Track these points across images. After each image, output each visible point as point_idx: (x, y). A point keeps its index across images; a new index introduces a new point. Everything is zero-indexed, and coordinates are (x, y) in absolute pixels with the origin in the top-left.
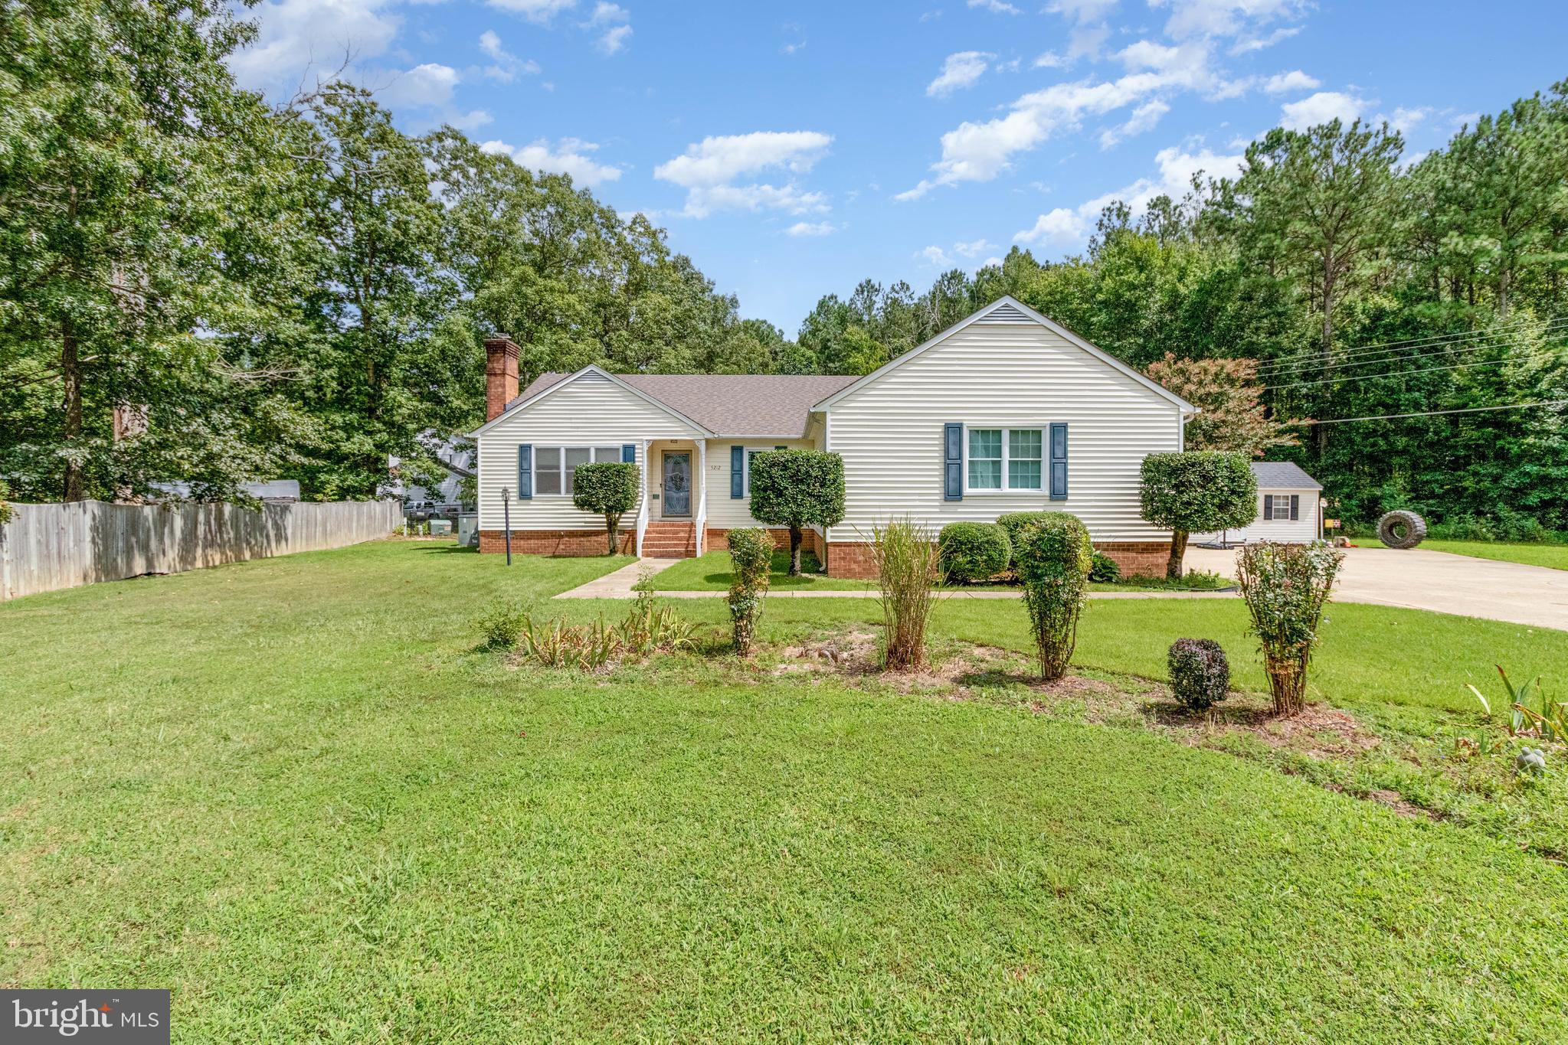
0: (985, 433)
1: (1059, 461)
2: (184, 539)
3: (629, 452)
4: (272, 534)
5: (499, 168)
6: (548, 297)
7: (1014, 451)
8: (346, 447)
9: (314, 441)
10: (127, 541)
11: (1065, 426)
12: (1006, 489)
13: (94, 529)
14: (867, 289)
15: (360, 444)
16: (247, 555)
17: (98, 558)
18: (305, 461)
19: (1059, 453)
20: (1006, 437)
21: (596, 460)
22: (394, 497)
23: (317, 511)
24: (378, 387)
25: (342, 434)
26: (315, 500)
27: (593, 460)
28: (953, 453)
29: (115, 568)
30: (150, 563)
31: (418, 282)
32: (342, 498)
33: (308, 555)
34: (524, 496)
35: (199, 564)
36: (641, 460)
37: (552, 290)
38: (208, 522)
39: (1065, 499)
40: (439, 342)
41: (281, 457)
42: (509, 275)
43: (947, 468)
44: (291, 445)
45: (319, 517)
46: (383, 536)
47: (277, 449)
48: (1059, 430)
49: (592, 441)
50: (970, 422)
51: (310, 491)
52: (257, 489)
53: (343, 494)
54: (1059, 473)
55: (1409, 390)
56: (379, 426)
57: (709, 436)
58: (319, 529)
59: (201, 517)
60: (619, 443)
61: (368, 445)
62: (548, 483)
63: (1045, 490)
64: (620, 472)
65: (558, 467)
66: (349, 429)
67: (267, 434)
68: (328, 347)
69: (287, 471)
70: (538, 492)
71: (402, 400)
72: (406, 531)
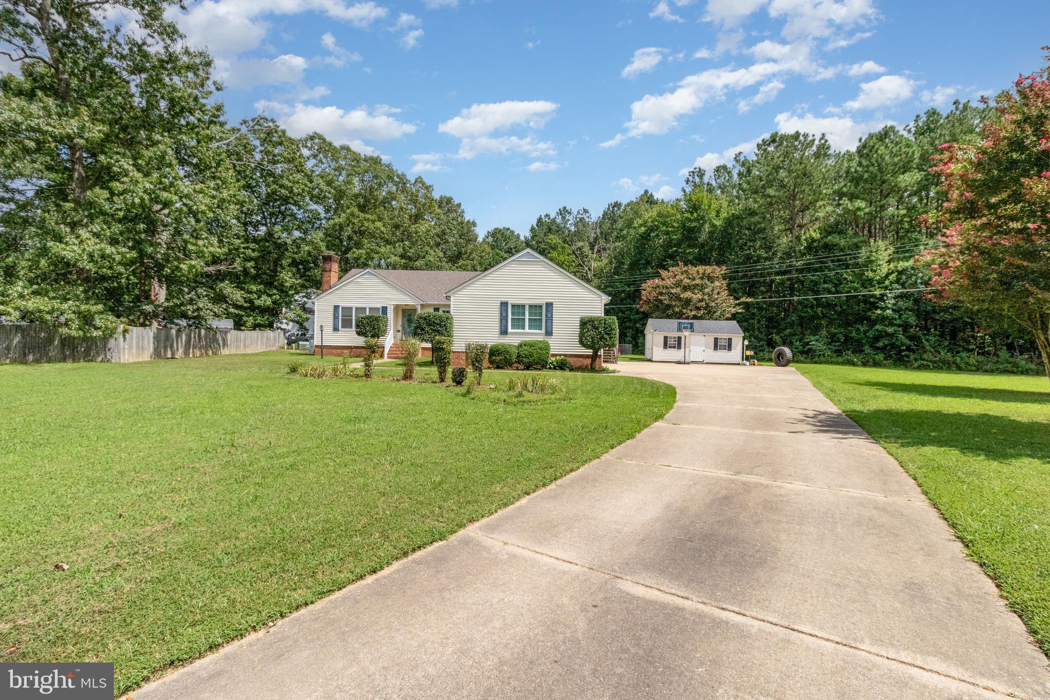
0: (518, 306)
1: (550, 319)
2: (186, 345)
3: (384, 309)
4: (221, 345)
5: (343, 153)
6: (366, 224)
7: (530, 314)
8: (258, 302)
9: (241, 302)
10: (165, 343)
11: (552, 304)
12: (527, 330)
13: (154, 338)
14: (564, 212)
15: (265, 301)
16: (210, 353)
17: (155, 349)
18: (236, 312)
19: (549, 315)
20: (527, 308)
21: (369, 313)
22: (282, 329)
23: (242, 335)
24: (275, 271)
25: (255, 296)
26: (241, 330)
27: (368, 314)
28: (504, 315)
29: (160, 354)
30: (173, 354)
31: (299, 212)
32: (254, 329)
33: (237, 354)
34: (336, 329)
35: (191, 356)
36: (390, 314)
37: (368, 220)
38: (195, 337)
39: (552, 335)
40: (307, 248)
41: (226, 310)
42: (345, 212)
43: (501, 320)
44: (230, 304)
45: (242, 338)
46: (274, 349)
47: (224, 306)
48: (549, 306)
49: (368, 305)
50: (511, 301)
51: (239, 325)
52: (215, 323)
53: (256, 327)
54: (549, 324)
55: (825, 282)
56: (275, 291)
57: (422, 303)
58: (242, 343)
59: (193, 336)
60: (379, 306)
61: (269, 302)
62: (347, 324)
63: (543, 331)
64: (377, 319)
65: (351, 316)
66: (259, 294)
67: (220, 298)
68: (250, 251)
69: (229, 315)
70: (342, 327)
71: (287, 277)
72: (286, 347)
